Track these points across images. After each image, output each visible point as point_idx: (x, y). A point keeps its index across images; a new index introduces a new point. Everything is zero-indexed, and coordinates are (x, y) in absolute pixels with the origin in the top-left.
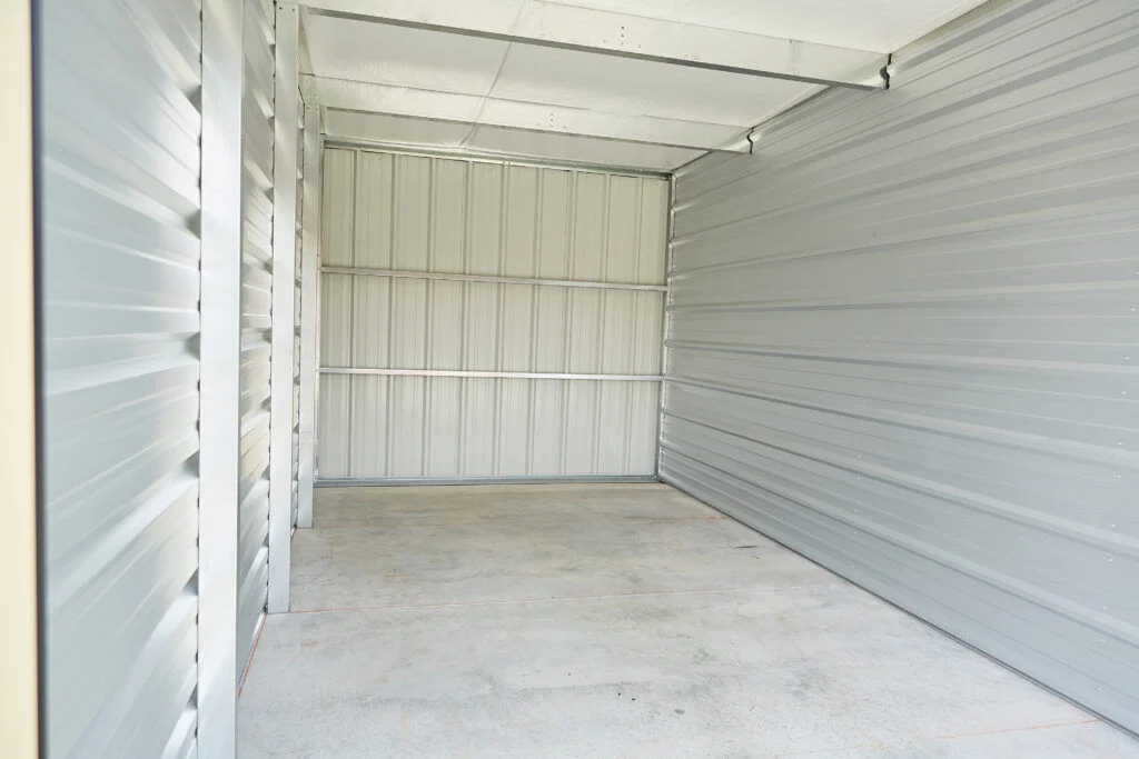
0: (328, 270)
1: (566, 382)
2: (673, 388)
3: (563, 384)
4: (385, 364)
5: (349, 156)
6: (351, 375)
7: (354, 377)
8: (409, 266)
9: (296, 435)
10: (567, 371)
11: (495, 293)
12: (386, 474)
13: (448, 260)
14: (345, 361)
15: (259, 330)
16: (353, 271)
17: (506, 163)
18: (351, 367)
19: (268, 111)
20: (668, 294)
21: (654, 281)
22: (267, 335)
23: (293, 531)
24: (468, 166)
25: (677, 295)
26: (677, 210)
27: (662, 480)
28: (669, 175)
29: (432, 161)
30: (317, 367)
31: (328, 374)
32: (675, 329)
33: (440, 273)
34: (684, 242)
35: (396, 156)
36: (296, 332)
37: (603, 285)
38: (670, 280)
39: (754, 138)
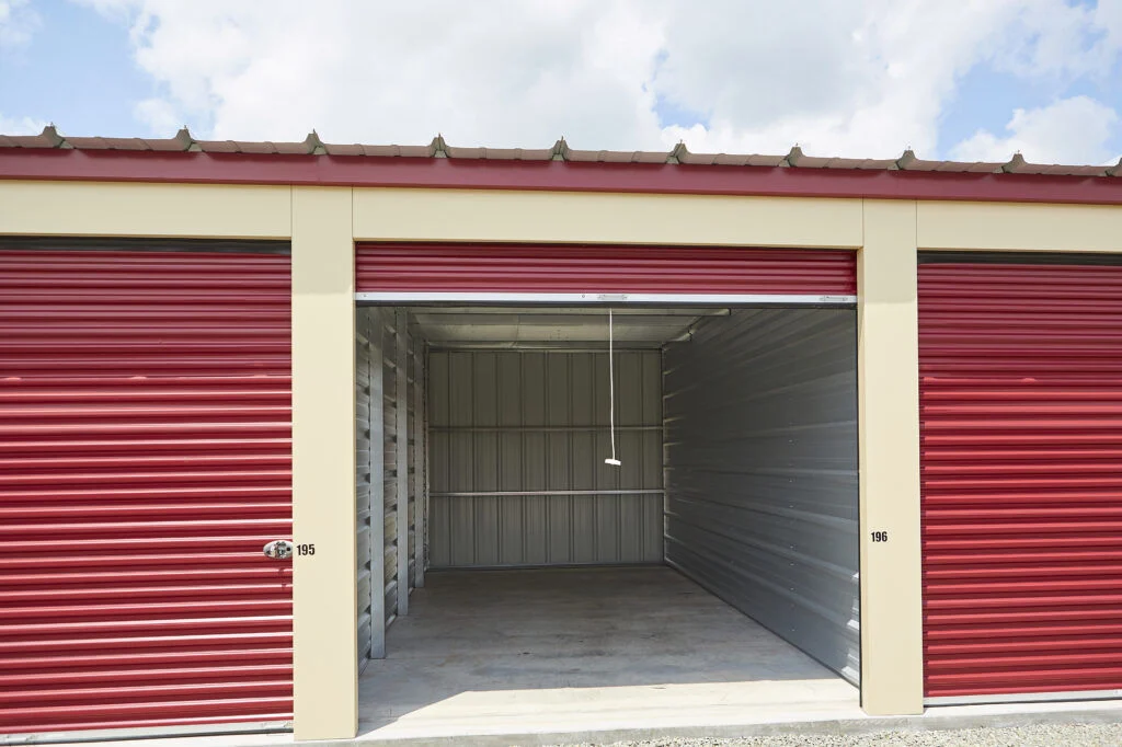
0: (434, 430)
1: (595, 496)
2: (671, 497)
3: (593, 498)
4: (471, 489)
5: (444, 356)
6: (449, 497)
7: (451, 499)
8: (485, 424)
9: (412, 532)
11: (543, 438)
12: (474, 563)
13: (510, 418)
14: (445, 488)
15: (390, 471)
16: (449, 429)
18: (449, 492)
19: (393, 331)
20: (664, 431)
21: (655, 423)
22: (395, 473)
23: (411, 589)
24: (521, 356)
25: (669, 432)
26: (666, 373)
27: (668, 565)
28: (660, 349)
29: (498, 355)
30: (427, 493)
31: (435, 497)
32: (669, 456)
33: (505, 427)
34: (671, 395)
35: (474, 353)
36: (411, 471)
37: (618, 429)
38: (665, 421)
39: (692, 332)
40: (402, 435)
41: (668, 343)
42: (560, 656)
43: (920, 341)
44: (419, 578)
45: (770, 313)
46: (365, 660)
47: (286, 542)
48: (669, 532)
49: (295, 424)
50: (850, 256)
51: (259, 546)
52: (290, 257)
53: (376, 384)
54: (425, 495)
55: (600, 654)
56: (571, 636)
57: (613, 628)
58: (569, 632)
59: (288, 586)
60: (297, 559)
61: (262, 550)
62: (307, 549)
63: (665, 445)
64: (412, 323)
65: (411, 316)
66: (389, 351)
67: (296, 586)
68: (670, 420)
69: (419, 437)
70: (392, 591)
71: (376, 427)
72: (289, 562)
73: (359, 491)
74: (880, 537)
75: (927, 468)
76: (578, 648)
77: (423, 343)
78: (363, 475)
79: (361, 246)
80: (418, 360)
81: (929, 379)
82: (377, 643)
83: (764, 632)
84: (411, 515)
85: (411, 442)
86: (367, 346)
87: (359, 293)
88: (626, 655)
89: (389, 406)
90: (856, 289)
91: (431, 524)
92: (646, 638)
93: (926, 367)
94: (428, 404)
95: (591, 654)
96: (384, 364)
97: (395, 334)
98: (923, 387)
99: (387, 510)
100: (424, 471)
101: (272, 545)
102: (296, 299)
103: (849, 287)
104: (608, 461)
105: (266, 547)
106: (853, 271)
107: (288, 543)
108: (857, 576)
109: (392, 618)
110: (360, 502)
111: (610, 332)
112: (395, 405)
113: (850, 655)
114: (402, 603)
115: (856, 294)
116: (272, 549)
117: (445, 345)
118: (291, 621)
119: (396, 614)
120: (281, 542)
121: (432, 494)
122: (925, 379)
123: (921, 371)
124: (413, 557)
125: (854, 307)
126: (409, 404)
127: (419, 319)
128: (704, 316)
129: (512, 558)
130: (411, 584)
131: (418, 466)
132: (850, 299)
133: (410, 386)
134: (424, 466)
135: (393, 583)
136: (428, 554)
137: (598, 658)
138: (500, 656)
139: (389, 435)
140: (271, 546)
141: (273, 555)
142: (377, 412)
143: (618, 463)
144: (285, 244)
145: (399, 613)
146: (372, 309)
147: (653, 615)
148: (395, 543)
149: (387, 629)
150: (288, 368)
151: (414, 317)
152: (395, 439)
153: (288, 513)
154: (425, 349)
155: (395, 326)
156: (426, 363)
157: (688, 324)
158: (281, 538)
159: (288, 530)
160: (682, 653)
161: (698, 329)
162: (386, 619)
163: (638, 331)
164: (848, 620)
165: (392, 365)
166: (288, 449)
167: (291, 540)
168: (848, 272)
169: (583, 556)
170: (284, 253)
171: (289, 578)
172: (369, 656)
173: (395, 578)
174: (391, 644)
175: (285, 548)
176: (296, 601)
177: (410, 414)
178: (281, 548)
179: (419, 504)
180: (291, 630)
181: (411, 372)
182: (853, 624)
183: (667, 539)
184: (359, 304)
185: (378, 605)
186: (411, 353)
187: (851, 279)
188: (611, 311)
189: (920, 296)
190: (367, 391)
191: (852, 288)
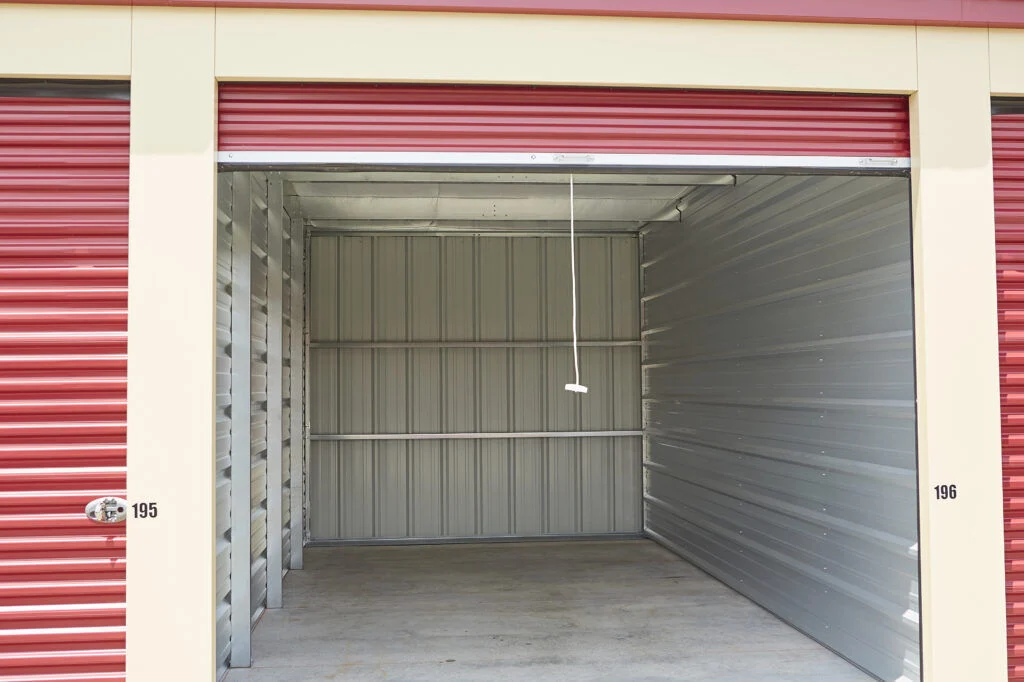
0: (317, 346)
1: (545, 440)
2: (652, 442)
3: (542, 443)
4: (370, 430)
5: (332, 241)
6: (339, 441)
7: (341, 443)
8: (389, 337)
9: (286, 490)
10: (545, 429)
11: (471, 357)
12: (374, 535)
13: (426, 328)
14: (333, 428)
15: (258, 403)
16: (339, 345)
17: (477, 235)
18: (339, 433)
19: (263, 206)
20: (643, 348)
21: (630, 336)
22: (264, 406)
23: (285, 571)
24: (441, 241)
25: (650, 349)
26: (645, 266)
27: (647, 537)
28: (637, 233)
29: (407, 239)
30: (308, 434)
31: (318, 441)
32: (651, 383)
33: (420, 341)
34: (652, 297)
35: (374, 238)
36: (286, 403)
37: (583, 344)
38: (644, 334)
39: (681, 208)
40: (275, 352)
41: (648, 224)
42: (498, 664)
43: (998, 221)
44: (296, 557)
45: (792, 182)
46: (223, 669)
47: (118, 500)
48: (652, 492)
49: (131, 335)
50: (900, 104)
51: (79, 506)
52: (128, 103)
53: (242, 280)
54: (304, 438)
55: (555, 661)
56: (512, 636)
57: (573, 625)
58: (511, 632)
59: (119, 561)
60: (133, 524)
61: (83, 511)
62: (147, 510)
63: (644, 367)
64: (289, 194)
65: (288, 184)
66: (259, 235)
67: (131, 561)
68: (651, 332)
69: (296, 356)
70: (259, 572)
71: (241, 341)
72: (121, 528)
73: (219, 428)
74: (947, 492)
75: (1010, 396)
76: (525, 654)
77: (303, 223)
78: (221, 407)
79: (224, 87)
80: (296, 248)
81: (1011, 273)
82: (240, 647)
83: (786, 630)
84: (286, 466)
85: (287, 363)
86: (229, 226)
87: (222, 153)
88: (592, 663)
89: (259, 310)
90: (909, 149)
91: (312, 479)
92: (620, 639)
93: (1006, 256)
94: (308, 310)
95: (542, 661)
96: (252, 253)
97: (265, 212)
98: (1002, 283)
99: (254, 458)
100: (304, 404)
101: (97, 504)
102: (135, 159)
103: (900, 146)
104: (569, 387)
105: (89, 508)
106: (905, 123)
107: (120, 502)
108: (915, 547)
109: (260, 611)
110: (220, 446)
111: (571, 207)
112: (264, 310)
113: (906, 660)
114: (274, 591)
115: (909, 156)
116: (98, 509)
117: (334, 226)
118: (124, 611)
119: (264, 604)
120: (110, 499)
121: (315, 437)
122: (1006, 273)
123: (998, 262)
124: (288, 525)
125: (906, 173)
126: (286, 309)
127: (299, 190)
128: (699, 186)
129: (427, 527)
130: (287, 565)
131: (296, 396)
132: (900, 162)
133: (287, 283)
134: (304, 397)
135: (261, 562)
136: (308, 522)
137: (552, 666)
138: (413, 664)
139: (257, 354)
140: (95, 506)
141: (99, 517)
142: (241, 317)
143: (584, 389)
144: (124, 86)
145: (270, 604)
146: (237, 174)
147: (628, 608)
148: (264, 504)
149: (253, 626)
150: (124, 256)
151: (292, 187)
152: (264, 358)
153: (120, 459)
154: (306, 232)
155: (266, 199)
156: (307, 251)
157: (677, 197)
158: (109, 494)
159: (120, 483)
160: (670, 659)
161: (691, 203)
162: (252, 614)
163: (607, 207)
164: (904, 612)
165: (262, 254)
166: (121, 369)
167: (124, 497)
168: (898, 126)
169: (528, 524)
170: (121, 97)
171: (121, 550)
172: (228, 664)
173: (264, 554)
174: (257, 649)
175: (115, 508)
176: (130, 583)
177: (286, 323)
178: (110, 508)
179: (296, 449)
180: (123, 623)
181: (287, 266)
182: (911, 615)
183: (648, 501)
184: (223, 168)
185: (241, 592)
186: (287, 236)
187: (902, 135)
188: (571, 178)
189: (996, 159)
190: (228, 289)
191: (904, 147)
